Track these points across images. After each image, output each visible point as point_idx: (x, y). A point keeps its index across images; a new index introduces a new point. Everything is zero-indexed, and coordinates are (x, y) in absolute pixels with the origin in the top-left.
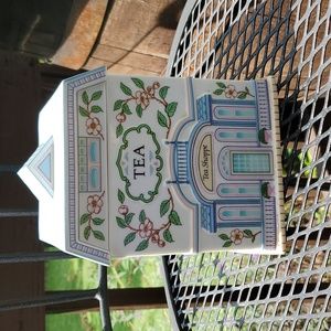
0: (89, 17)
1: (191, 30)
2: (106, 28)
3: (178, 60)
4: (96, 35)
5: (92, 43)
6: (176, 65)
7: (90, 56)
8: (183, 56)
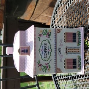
0: (31, 7)
1: (57, 10)
2: (35, 10)
3: (54, 17)
4: (33, 11)
5: (32, 13)
6: (54, 18)
7: (31, 17)
8: (55, 16)
